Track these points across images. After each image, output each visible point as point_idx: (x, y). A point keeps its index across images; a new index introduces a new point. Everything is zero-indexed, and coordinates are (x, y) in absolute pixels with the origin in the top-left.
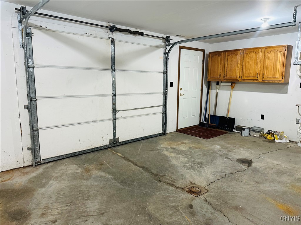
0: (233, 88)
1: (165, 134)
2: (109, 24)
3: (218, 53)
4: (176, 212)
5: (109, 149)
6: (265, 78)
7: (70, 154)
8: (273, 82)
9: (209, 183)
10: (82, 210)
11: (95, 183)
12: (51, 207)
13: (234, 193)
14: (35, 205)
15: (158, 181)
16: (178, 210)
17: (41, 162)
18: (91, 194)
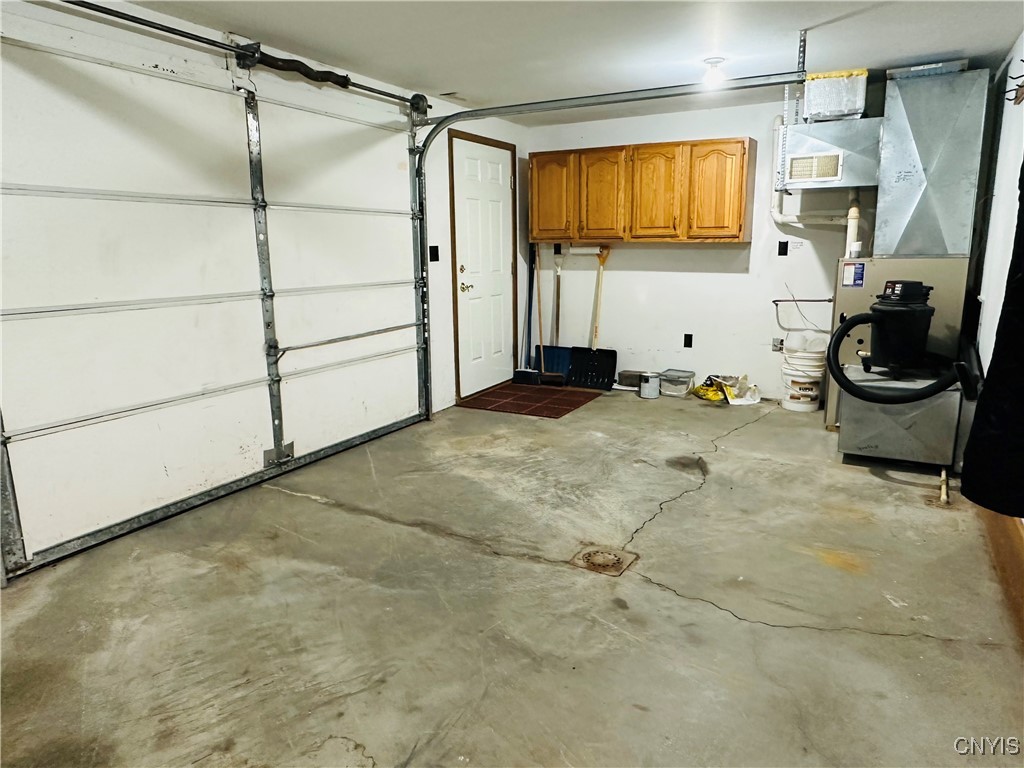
0: (603, 262)
1: (428, 415)
2: (232, 37)
3: (559, 157)
4: (592, 627)
5: (265, 485)
6: (695, 231)
7: (136, 520)
8: (717, 240)
9: (629, 534)
10: (303, 689)
11: (291, 598)
12: (178, 705)
13: (707, 549)
14: (107, 714)
15: (490, 555)
16: (594, 621)
17: (29, 564)
18: (298, 632)
